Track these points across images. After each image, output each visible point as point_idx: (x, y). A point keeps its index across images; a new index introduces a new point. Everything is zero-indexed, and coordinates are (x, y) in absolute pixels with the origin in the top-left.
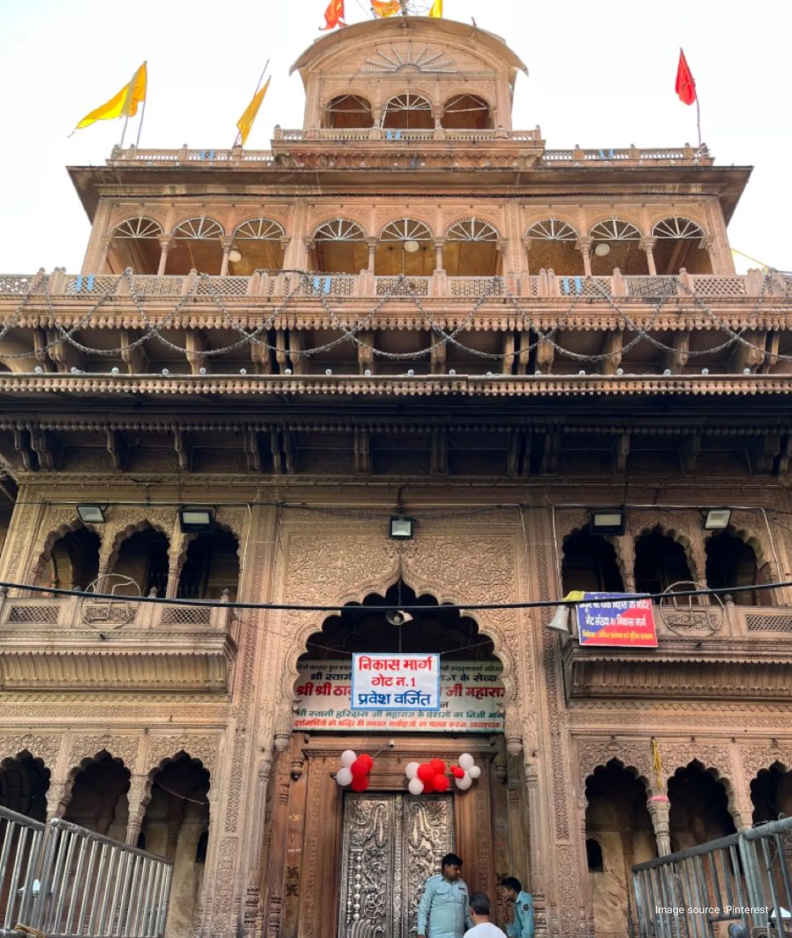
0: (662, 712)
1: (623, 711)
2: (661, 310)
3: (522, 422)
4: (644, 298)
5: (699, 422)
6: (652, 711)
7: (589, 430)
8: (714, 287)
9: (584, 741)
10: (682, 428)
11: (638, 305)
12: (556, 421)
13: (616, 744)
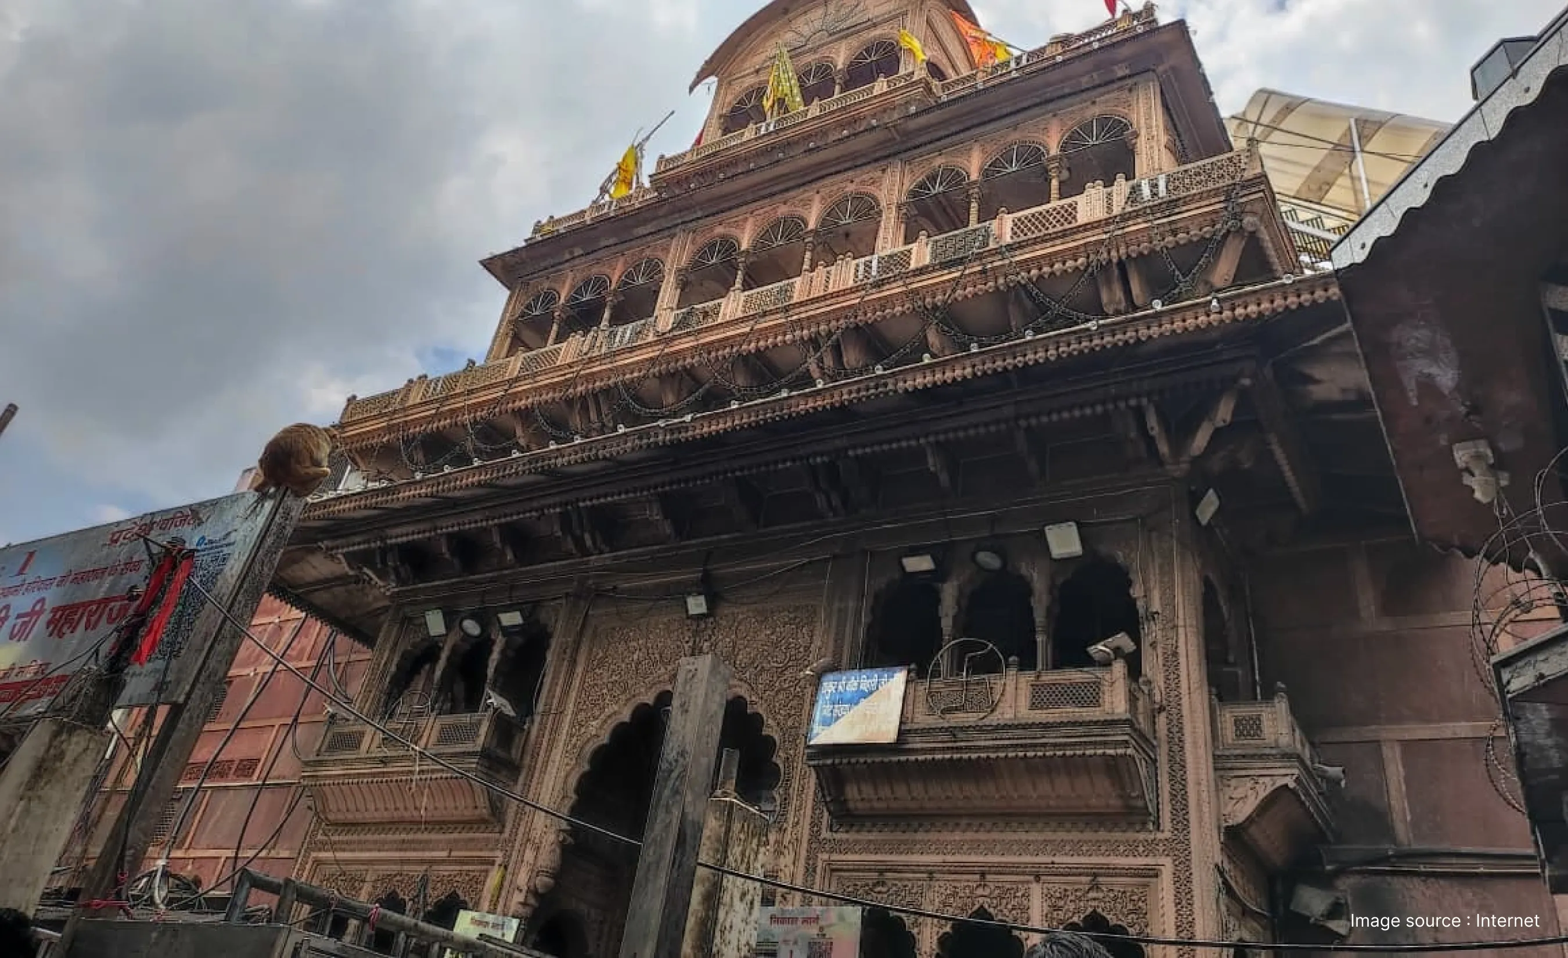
0: (946, 836)
1: (899, 836)
2: (967, 272)
3: (802, 452)
4: (941, 263)
5: (1008, 411)
6: (933, 836)
7: (886, 447)
8: (1058, 217)
9: (849, 879)
10: (986, 425)
11: (935, 274)
12: (838, 443)
13: (883, 884)
